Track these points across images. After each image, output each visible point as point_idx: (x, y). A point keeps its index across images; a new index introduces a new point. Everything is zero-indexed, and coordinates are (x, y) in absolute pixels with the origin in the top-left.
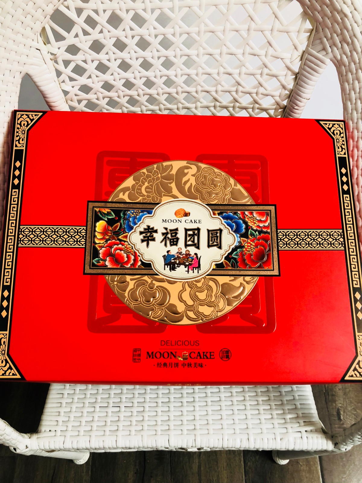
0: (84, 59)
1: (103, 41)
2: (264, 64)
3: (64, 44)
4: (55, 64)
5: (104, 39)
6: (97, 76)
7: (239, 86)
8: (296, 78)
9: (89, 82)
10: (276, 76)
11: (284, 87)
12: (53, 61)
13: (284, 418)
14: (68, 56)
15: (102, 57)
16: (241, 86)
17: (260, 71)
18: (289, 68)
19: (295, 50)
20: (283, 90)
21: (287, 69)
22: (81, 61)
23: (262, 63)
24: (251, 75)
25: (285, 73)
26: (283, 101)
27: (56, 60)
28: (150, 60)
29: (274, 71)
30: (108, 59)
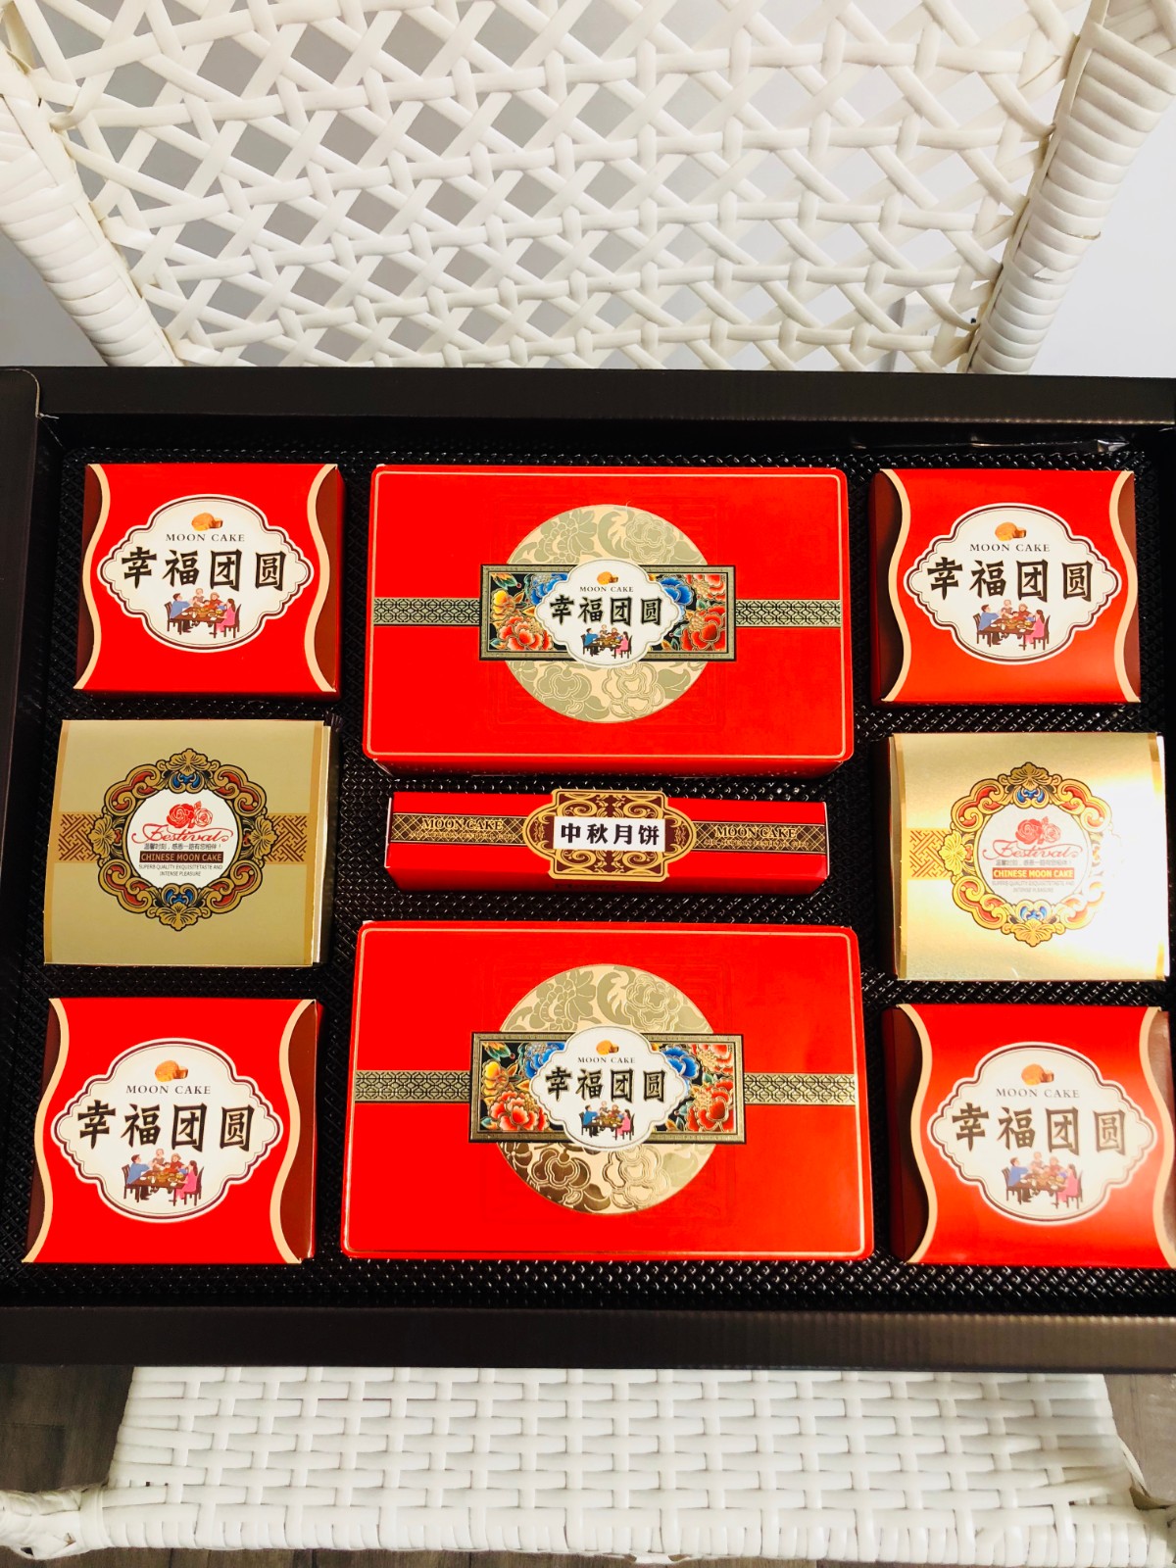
0: (186, 119)
1: (251, 41)
2: (909, 100)
3: (98, 65)
4: (74, 146)
5: (256, 31)
6: (244, 185)
7: (811, 195)
8: (1044, 150)
9: (214, 209)
10: (960, 149)
11: (994, 192)
12: (65, 132)
13: (992, 1455)
14: (123, 111)
15: (256, 104)
16: (818, 193)
17: (892, 131)
18: (1012, 113)
19: (1041, 36)
20: (991, 202)
21: (1004, 115)
22: (176, 125)
23: (902, 95)
24: (860, 146)
25: (996, 132)
26: (987, 247)
27: (74, 128)
28: (447, 106)
29: (954, 127)
30: (281, 112)
